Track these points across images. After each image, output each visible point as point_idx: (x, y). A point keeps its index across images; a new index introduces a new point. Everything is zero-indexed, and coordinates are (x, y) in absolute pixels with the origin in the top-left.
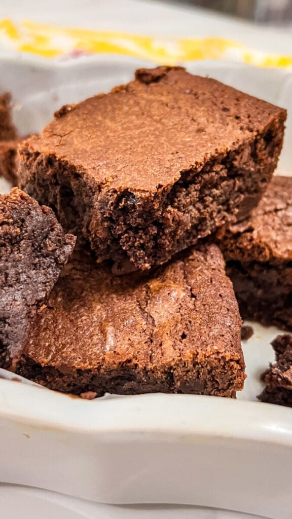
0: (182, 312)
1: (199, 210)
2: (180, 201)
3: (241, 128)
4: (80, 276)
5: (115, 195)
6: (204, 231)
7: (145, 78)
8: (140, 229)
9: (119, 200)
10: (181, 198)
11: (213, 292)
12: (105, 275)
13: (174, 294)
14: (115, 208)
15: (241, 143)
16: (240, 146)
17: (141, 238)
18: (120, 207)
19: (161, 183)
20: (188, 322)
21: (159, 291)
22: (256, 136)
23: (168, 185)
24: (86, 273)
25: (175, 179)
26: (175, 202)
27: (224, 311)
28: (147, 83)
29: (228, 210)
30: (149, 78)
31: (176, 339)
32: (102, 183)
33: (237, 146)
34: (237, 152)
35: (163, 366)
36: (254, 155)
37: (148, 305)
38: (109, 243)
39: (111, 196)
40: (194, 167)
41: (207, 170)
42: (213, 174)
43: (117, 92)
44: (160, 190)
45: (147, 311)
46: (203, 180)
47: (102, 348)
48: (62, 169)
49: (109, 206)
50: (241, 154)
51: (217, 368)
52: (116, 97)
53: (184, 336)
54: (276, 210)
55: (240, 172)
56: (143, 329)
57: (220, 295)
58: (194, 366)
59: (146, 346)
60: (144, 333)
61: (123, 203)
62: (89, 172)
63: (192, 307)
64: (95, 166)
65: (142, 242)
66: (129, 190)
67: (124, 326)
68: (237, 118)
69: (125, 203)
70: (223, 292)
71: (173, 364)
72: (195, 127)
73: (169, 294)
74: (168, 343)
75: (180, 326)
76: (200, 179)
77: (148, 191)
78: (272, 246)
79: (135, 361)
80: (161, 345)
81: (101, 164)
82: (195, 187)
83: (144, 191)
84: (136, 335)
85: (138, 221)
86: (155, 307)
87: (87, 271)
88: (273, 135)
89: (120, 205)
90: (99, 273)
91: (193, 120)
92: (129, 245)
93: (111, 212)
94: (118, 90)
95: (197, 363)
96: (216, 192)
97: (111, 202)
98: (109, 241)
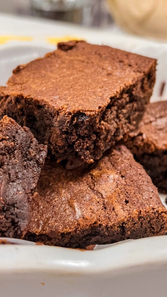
0: (119, 186)
1: (116, 122)
2: (108, 117)
3: (134, 71)
4: (45, 173)
5: (70, 116)
6: (119, 136)
7: (64, 48)
8: (85, 137)
9: (73, 119)
10: (108, 115)
11: (134, 172)
12: (61, 171)
13: (112, 176)
14: (70, 125)
15: (136, 80)
16: (136, 82)
17: (87, 143)
18: (74, 124)
19: (100, 105)
20: (126, 193)
21: (101, 176)
22: (143, 76)
23: (104, 106)
24: (48, 171)
25: (108, 102)
26: (105, 118)
27: (145, 183)
28: (66, 50)
29: (130, 122)
30: (67, 47)
31: (122, 204)
32: (60, 110)
33: (134, 82)
34: (134, 86)
35: (119, 223)
36: (142, 88)
37: (96, 186)
38: (66, 149)
39: (67, 117)
40: (116, 95)
41: (120, 97)
42: (123, 100)
43: (48, 57)
44: (100, 110)
45: (96, 190)
46: (118, 104)
47: (74, 217)
48: (27, 105)
49: (66, 123)
50: (136, 87)
51: (153, 218)
52: (49, 59)
53: (127, 202)
54: (151, 122)
55: (135, 98)
56: (97, 201)
57: (140, 174)
58: (139, 219)
59: (103, 212)
60: (98, 204)
61: (76, 121)
62: (50, 103)
63: (125, 183)
64: (53, 99)
65: (88, 145)
66: (81, 111)
67: (84, 201)
68: (130, 66)
69: (77, 120)
70: (140, 171)
71: (126, 220)
72: (105, 72)
73: (108, 177)
74: (118, 208)
75: (122, 196)
76: (116, 103)
77: (94, 111)
78: (155, 142)
79: (99, 223)
80: (113, 209)
81: (56, 98)
82: (114, 108)
83: (91, 111)
84: (94, 206)
85: (85, 132)
86: (101, 186)
87: (48, 170)
88: (151, 75)
89: (74, 122)
90: (57, 170)
91: (103, 69)
92: (80, 148)
93: (68, 128)
94: (49, 55)
95: (141, 217)
96: (124, 111)
97: (68, 121)
98: (66, 147)
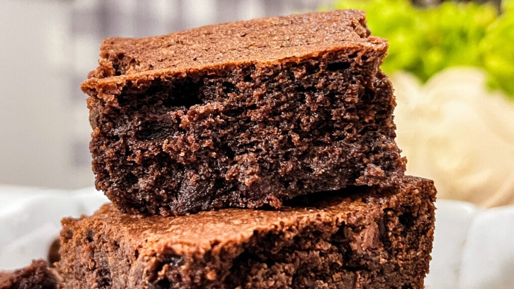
2: (256, 280)
5: (153, 259)
9: (158, 266)
10: (259, 276)
14: (151, 281)
16: (359, 220)
18: (159, 279)
19: (219, 238)
22: (386, 210)
23: (230, 241)
25: (242, 236)
26: (248, 281)
32: (140, 247)
33: (353, 219)
34: (355, 228)
39: (147, 261)
40: (279, 229)
41: (307, 247)
42: (317, 253)
44: (217, 248)
46: (298, 260)
49: (143, 277)
50: (362, 233)
55: (363, 262)
61: (164, 272)
69: (166, 271)
76: (293, 257)
82: (284, 267)
83: (189, 244)
88: (415, 215)
89: (160, 274)
97: (145, 270)
